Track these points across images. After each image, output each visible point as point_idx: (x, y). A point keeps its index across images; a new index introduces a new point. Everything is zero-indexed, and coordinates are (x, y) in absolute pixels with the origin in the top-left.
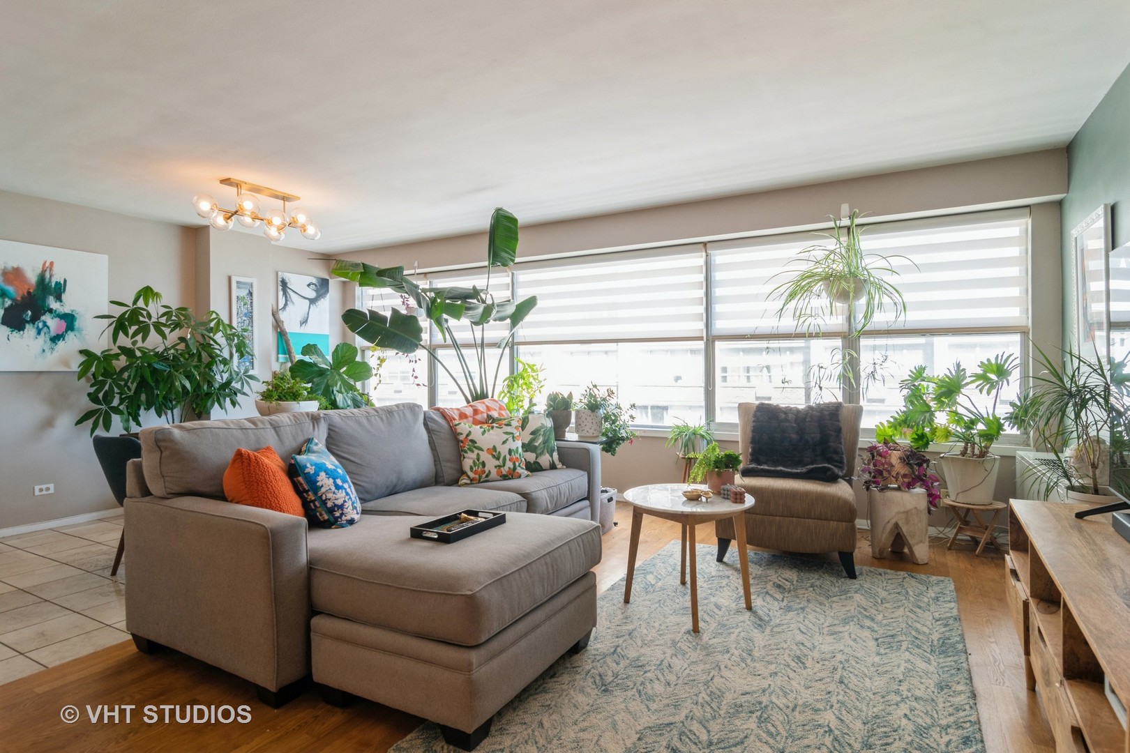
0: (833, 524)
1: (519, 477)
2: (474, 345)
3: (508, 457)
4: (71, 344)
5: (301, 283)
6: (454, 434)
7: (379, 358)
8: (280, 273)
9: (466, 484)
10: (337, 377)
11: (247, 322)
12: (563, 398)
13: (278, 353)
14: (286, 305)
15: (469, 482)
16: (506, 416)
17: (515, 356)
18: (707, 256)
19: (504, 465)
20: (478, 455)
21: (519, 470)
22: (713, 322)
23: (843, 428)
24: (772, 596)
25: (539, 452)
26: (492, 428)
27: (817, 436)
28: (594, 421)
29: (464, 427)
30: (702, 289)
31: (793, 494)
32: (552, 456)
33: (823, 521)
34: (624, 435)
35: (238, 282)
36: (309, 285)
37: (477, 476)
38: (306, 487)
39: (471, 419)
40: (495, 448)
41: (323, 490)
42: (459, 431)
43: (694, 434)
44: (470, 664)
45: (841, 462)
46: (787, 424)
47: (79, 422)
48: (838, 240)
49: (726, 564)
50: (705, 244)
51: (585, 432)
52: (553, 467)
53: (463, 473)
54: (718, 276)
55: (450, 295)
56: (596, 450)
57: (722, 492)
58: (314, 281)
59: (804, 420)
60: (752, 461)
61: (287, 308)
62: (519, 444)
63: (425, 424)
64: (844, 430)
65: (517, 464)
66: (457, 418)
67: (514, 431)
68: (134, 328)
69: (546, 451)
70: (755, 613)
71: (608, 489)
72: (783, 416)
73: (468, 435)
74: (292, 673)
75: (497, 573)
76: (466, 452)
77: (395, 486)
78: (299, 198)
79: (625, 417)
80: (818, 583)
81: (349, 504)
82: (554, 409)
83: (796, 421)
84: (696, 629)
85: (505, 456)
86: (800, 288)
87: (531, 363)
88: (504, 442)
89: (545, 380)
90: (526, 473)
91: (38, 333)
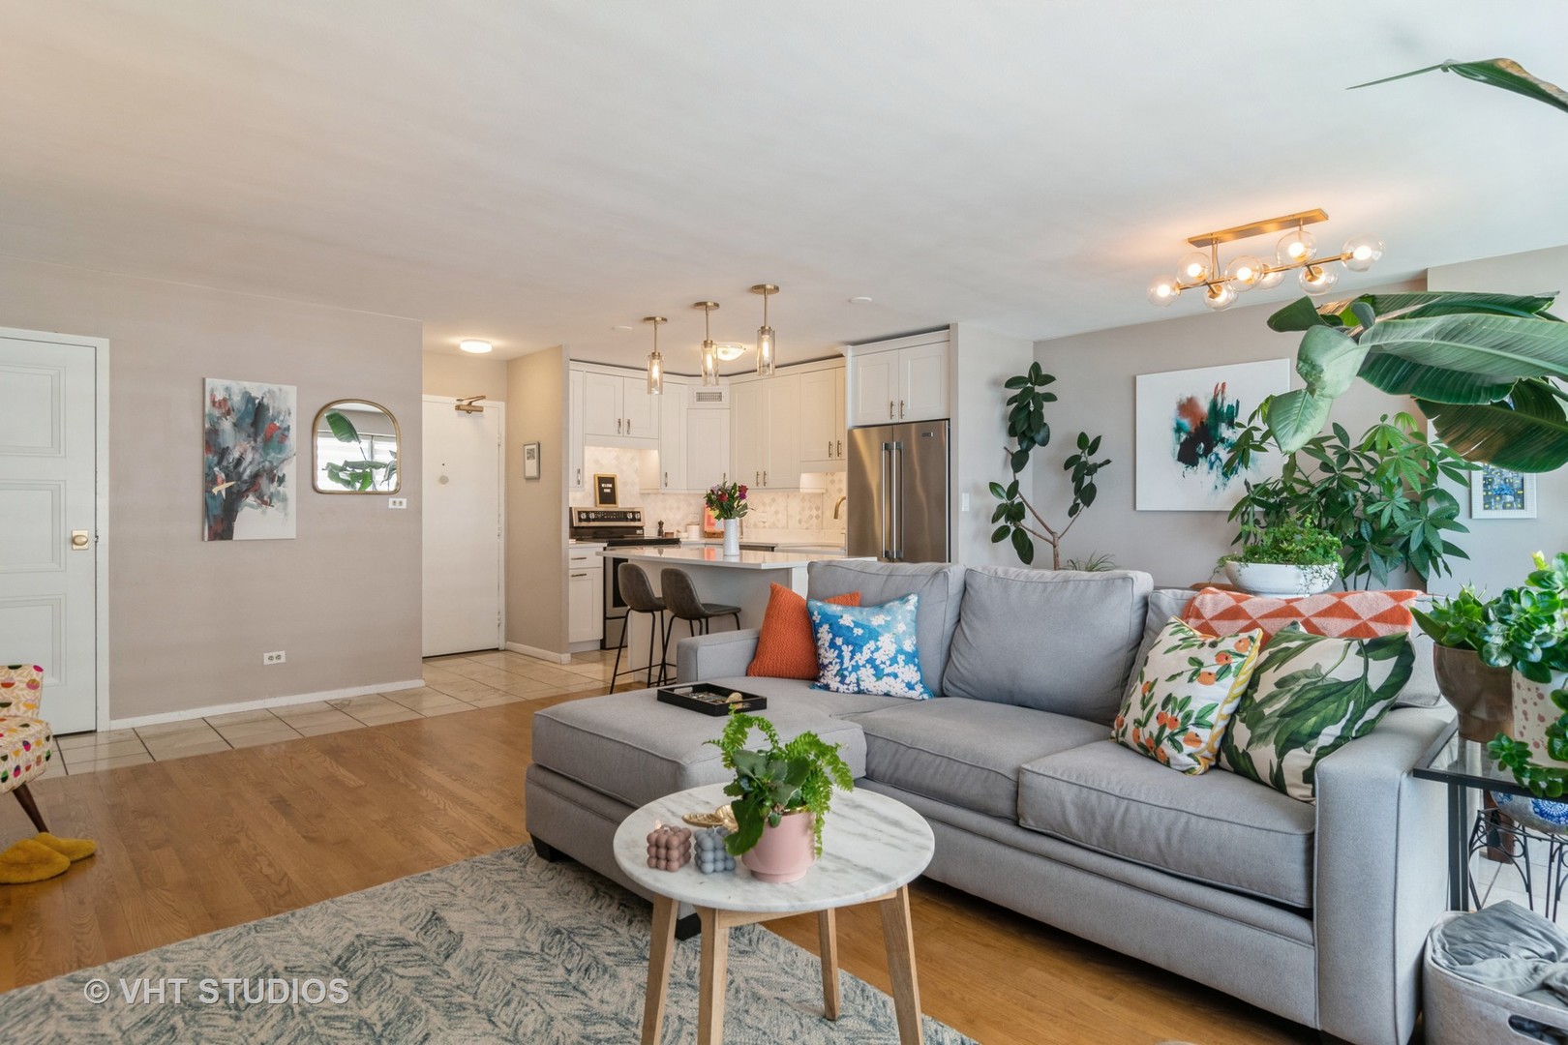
91: (1211, 468)
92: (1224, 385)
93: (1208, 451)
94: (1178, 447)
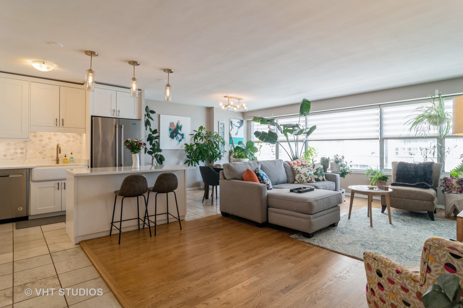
0: (425, 202)
1: (313, 182)
2: (294, 141)
3: (309, 176)
4: (183, 142)
5: (236, 122)
6: (292, 169)
7: (260, 146)
8: (230, 119)
9: (297, 184)
10: (248, 152)
11: (223, 135)
12: (326, 159)
13: (230, 144)
14: (232, 129)
15: (297, 183)
16: (307, 164)
17: (307, 145)
18: (380, 109)
19: (308, 179)
20: (300, 175)
21: (313, 180)
22: (383, 133)
23: (433, 171)
24: (400, 222)
25: (319, 175)
26: (304, 167)
27: (423, 173)
28: (337, 167)
29: (295, 167)
30: (378, 121)
31: (410, 191)
32: (323, 177)
33: (421, 201)
34: (348, 171)
35: (221, 123)
36: (238, 122)
37: (300, 181)
38: (261, 179)
39: (297, 165)
40: (305, 174)
41: (265, 180)
42: (294, 168)
43: (375, 172)
44: (310, 218)
45: (432, 182)
46: (410, 169)
47: (185, 163)
48: (434, 103)
49: (385, 214)
50: (380, 105)
51: (334, 170)
52: (323, 180)
53: (295, 180)
54: (385, 116)
55: (289, 127)
56: (338, 176)
57: (381, 187)
58: (239, 121)
59: (417, 168)
60: (396, 181)
61: (232, 130)
62: (312, 172)
63: (284, 166)
64: (434, 171)
65: (312, 178)
66: (293, 164)
67: (311, 169)
68: (200, 138)
69: (321, 175)
70: (393, 225)
71: (342, 189)
72: (409, 166)
73: (297, 169)
74: (264, 220)
75: (315, 199)
76: (296, 174)
77: (277, 183)
78: (243, 99)
79: (348, 165)
80: (419, 221)
81: (270, 184)
82: (323, 162)
83: (414, 168)
84: (371, 226)
85: (308, 176)
86: (418, 120)
87: (313, 147)
88: (308, 172)
89: (318, 153)
90: (315, 181)
91: (177, 139)
92: (179, 121)
93: (176, 135)
94: (170, 134)
